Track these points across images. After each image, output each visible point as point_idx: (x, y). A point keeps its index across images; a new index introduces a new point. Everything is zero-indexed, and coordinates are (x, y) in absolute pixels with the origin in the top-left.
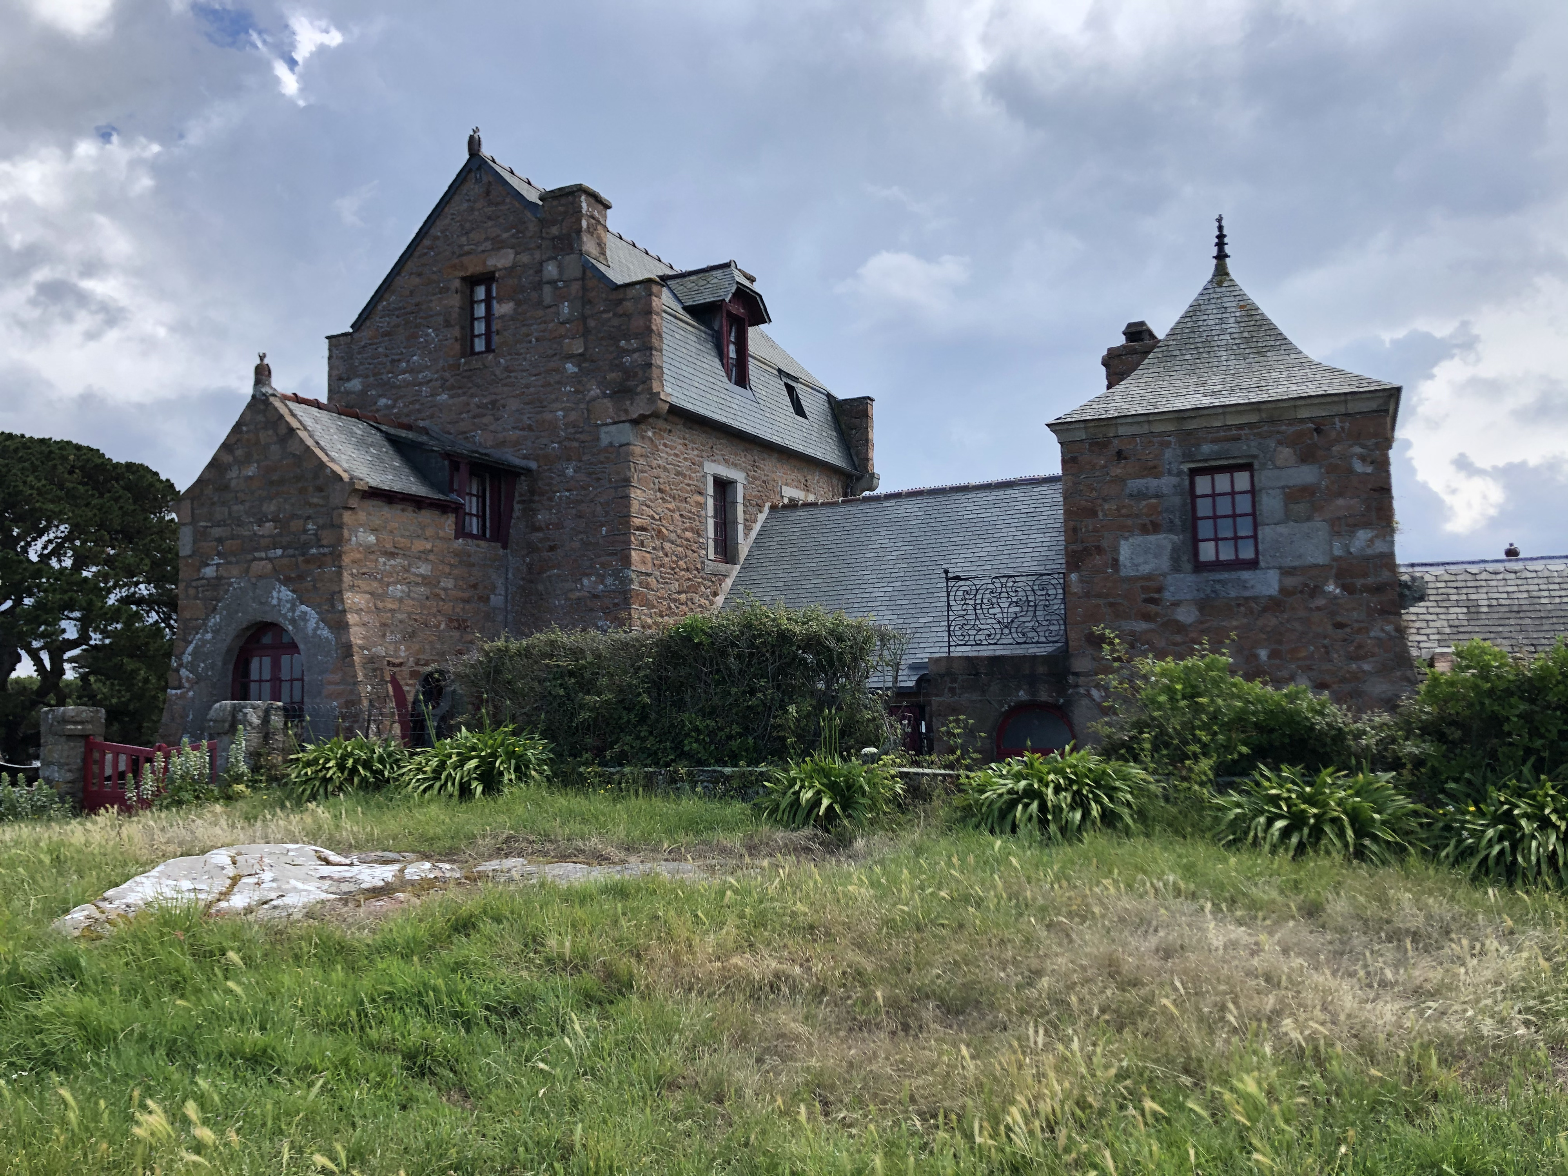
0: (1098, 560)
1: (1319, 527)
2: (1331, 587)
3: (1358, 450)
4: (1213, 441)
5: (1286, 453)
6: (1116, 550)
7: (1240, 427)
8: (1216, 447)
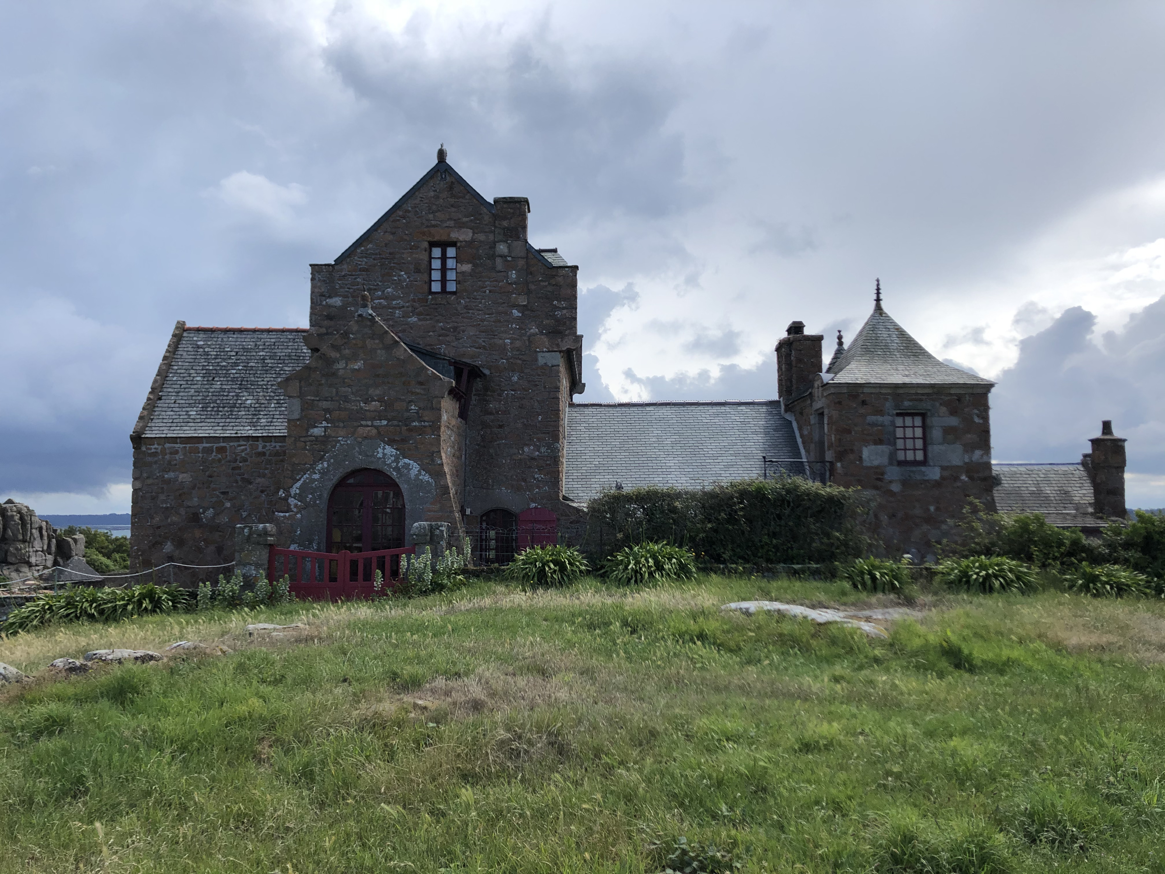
0: (851, 456)
1: (958, 448)
2: (964, 477)
3: (976, 411)
4: (911, 400)
5: (943, 410)
6: (861, 452)
7: (923, 394)
8: (911, 404)
